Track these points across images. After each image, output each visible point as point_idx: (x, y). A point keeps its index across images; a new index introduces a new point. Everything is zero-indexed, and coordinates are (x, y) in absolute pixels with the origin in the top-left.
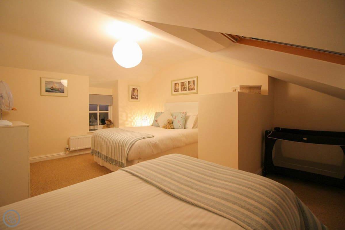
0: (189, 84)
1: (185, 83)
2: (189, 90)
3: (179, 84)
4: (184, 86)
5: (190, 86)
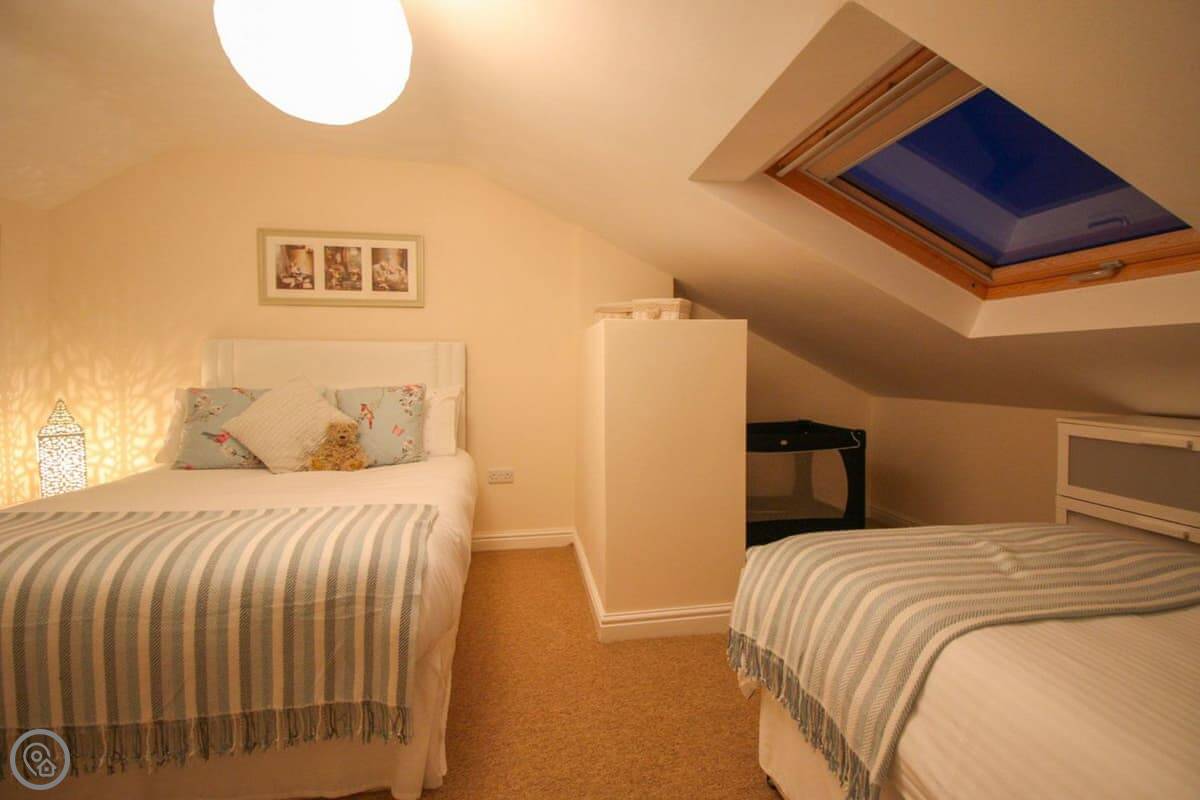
0: (375, 261)
5: (381, 272)
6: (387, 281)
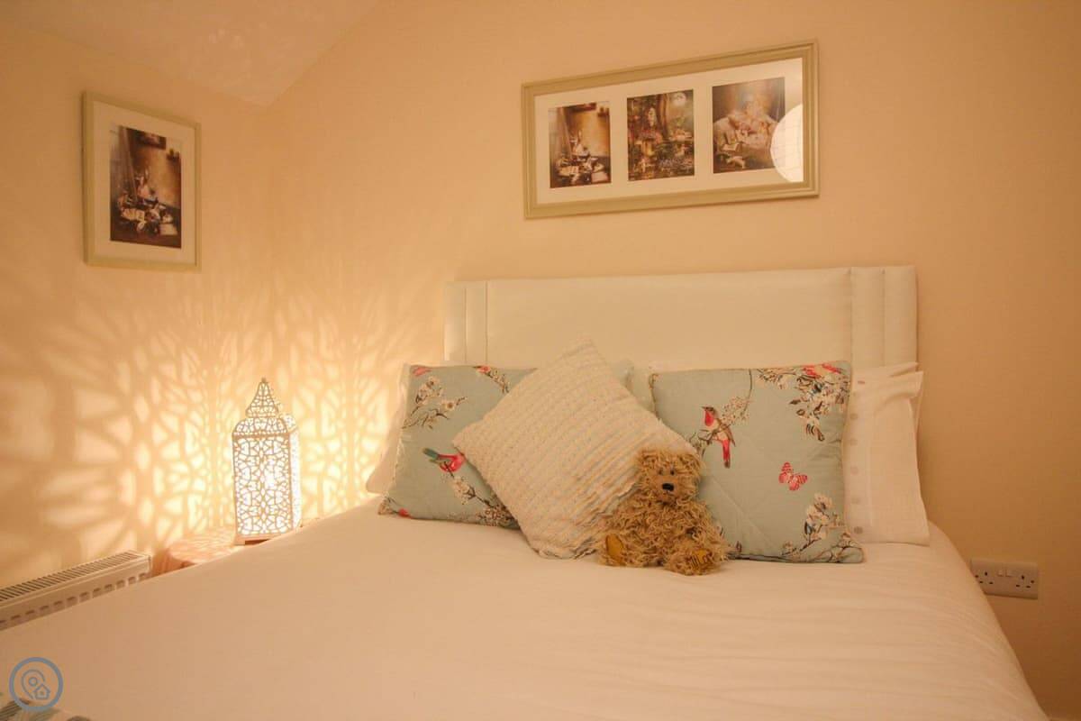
0: (719, 112)
1: (680, 102)
2: (721, 163)
3: (604, 116)
4: (662, 128)
5: (731, 132)
6: (741, 149)
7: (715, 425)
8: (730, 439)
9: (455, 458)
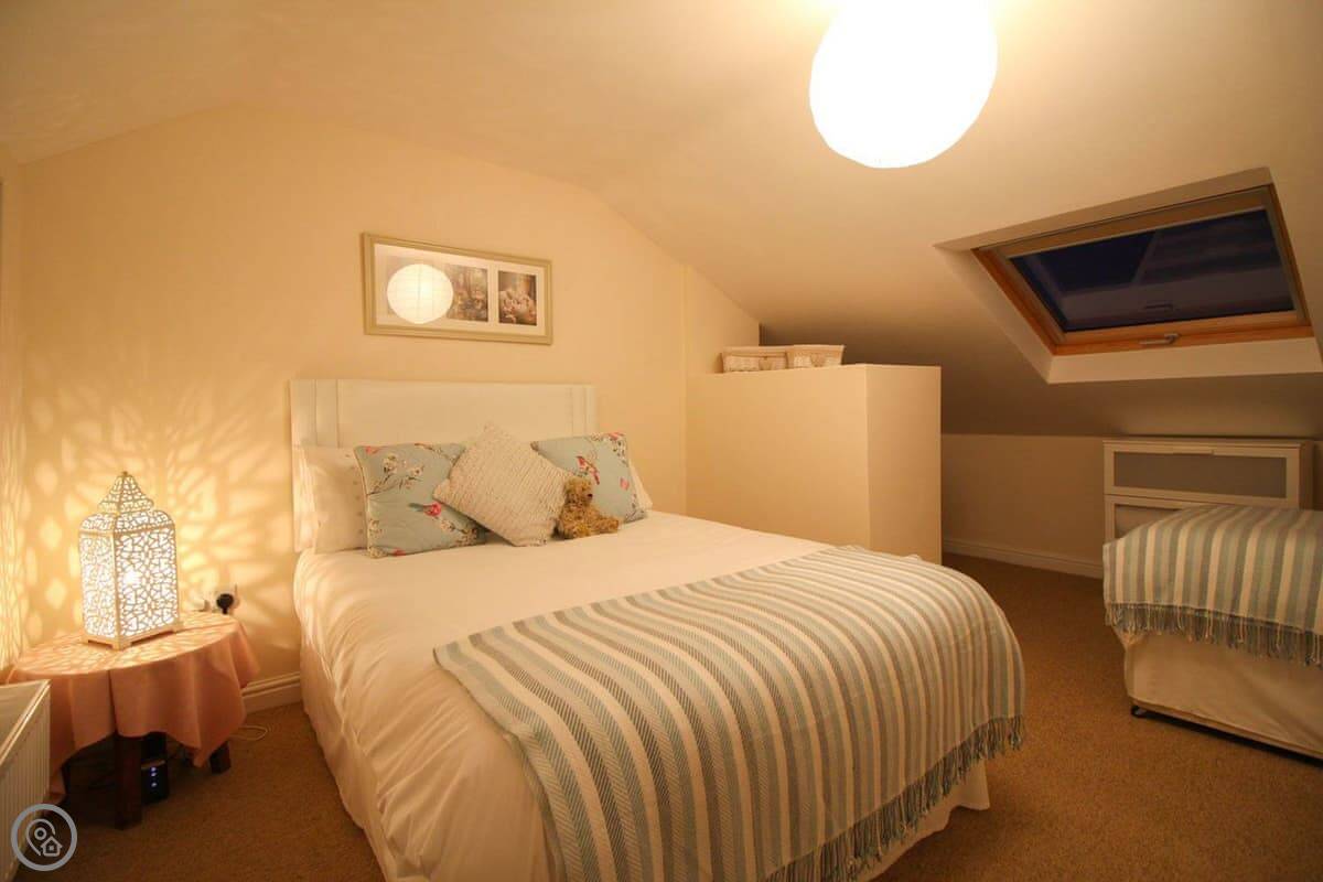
1: (480, 275)
4: (467, 288)
7: (586, 465)
8: (596, 471)
9: (435, 506)
